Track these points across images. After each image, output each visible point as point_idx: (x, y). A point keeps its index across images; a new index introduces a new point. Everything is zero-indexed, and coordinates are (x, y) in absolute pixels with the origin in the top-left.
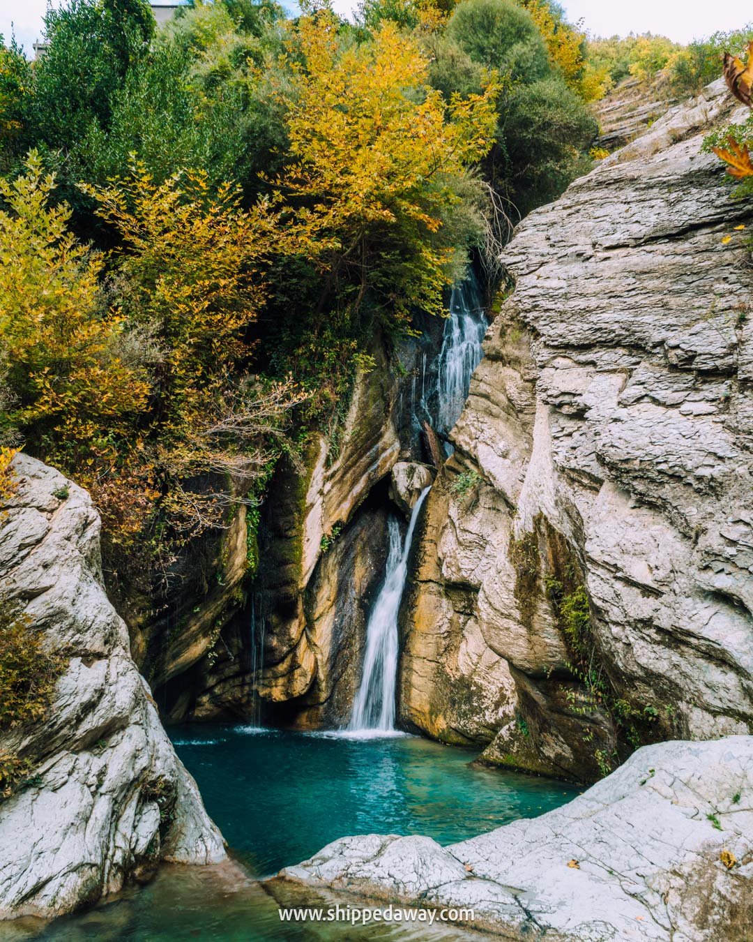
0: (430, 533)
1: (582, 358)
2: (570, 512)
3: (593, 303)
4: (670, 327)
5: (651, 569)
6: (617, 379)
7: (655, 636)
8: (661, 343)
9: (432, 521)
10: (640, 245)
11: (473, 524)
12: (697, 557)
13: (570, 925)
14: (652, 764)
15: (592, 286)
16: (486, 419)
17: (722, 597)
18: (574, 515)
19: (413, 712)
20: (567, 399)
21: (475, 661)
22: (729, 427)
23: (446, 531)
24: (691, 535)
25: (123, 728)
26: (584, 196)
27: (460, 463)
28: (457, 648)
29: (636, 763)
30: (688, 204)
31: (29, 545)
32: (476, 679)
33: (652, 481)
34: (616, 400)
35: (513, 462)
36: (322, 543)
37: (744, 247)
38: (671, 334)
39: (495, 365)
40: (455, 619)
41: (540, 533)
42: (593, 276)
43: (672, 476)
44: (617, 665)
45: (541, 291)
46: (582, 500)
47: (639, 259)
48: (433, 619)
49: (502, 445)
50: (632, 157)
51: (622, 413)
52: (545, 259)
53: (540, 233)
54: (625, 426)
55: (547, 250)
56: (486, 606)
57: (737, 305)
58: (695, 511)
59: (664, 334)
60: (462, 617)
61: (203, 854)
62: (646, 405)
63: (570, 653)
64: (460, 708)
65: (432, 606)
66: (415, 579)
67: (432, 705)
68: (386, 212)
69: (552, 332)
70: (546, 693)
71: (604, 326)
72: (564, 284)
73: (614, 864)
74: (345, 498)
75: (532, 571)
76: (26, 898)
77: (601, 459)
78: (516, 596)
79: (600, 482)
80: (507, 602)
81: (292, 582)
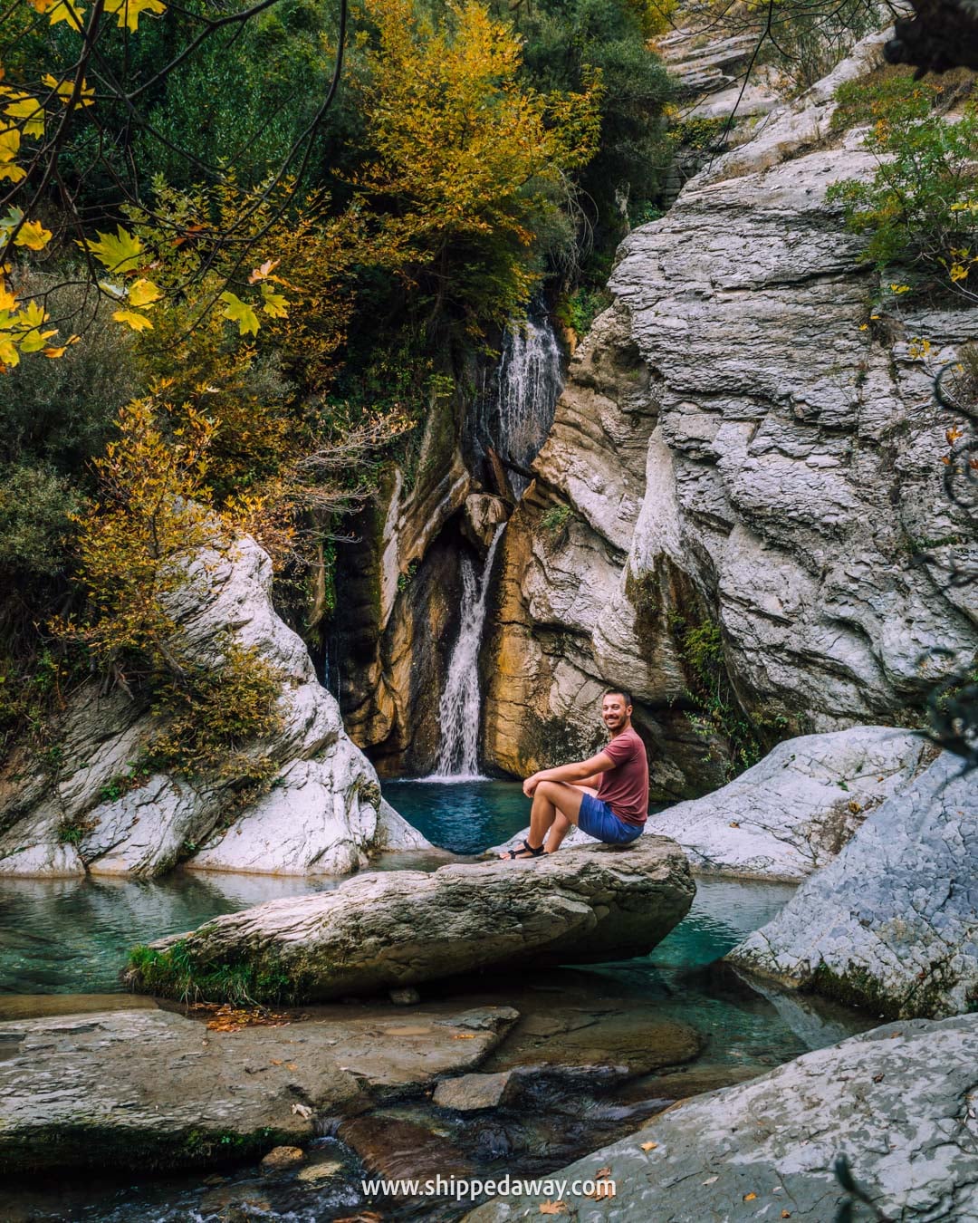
0: (511, 572)
1: (709, 404)
2: (697, 551)
3: (718, 348)
4: (795, 381)
5: (781, 603)
6: (745, 429)
7: (786, 658)
8: (787, 396)
9: (512, 558)
10: (761, 289)
11: (565, 563)
12: (824, 592)
13: (740, 861)
14: (792, 752)
15: (715, 330)
16: (575, 450)
17: (846, 625)
18: (703, 555)
19: (499, 756)
20: (694, 444)
21: (568, 702)
22: (851, 480)
23: (531, 570)
24: (817, 574)
25: (334, 742)
26: (695, 220)
27: (544, 497)
28: (548, 691)
29: (778, 754)
30: (807, 248)
31: (220, 582)
32: (570, 720)
33: (784, 526)
34: (746, 449)
35: (610, 498)
36: (399, 583)
37: (861, 302)
38: (796, 388)
39: (585, 392)
40: (544, 660)
41: (663, 572)
42: (715, 319)
43: (801, 523)
44: (751, 685)
45: (662, 331)
46: (711, 542)
47: (762, 304)
48: (520, 661)
49: (596, 479)
50: (738, 170)
51: (753, 462)
52: (661, 293)
53: (651, 261)
54: (757, 475)
55: (662, 283)
56: (603, 642)
57: (857, 363)
58: (821, 553)
59: (790, 387)
60: (552, 659)
61: (413, 843)
62: (774, 456)
63: (690, 684)
64: (554, 749)
65: (518, 648)
66: (497, 621)
67: (521, 748)
68: (483, 225)
69: (677, 377)
70: (662, 723)
71: (730, 374)
72: (684, 324)
73: (767, 822)
74: (418, 535)
75: (653, 608)
76: (313, 862)
77: (734, 505)
78: (636, 632)
79: (730, 526)
80: (626, 638)
81: (373, 624)
